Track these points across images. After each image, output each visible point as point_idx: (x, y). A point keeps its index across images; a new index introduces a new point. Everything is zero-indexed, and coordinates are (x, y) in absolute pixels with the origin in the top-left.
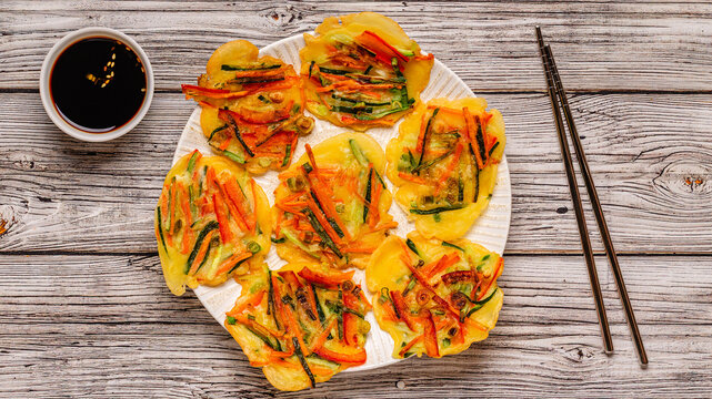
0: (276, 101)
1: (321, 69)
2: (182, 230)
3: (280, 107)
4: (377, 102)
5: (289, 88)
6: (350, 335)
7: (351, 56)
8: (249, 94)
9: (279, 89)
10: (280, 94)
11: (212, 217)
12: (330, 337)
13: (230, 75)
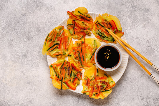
0: (86, 25)
1: (99, 23)
2: (51, 41)
3: (86, 27)
4: (107, 37)
5: (90, 24)
6: (75, 83)
7: (107, 24)
8: (81, 20)
9: (88, 23)
10: (87, 24)
11: (59, 42)
12: (70, 81)
13: (79, 14)
